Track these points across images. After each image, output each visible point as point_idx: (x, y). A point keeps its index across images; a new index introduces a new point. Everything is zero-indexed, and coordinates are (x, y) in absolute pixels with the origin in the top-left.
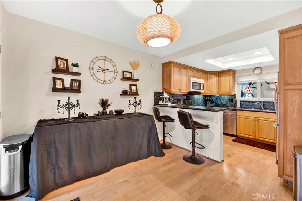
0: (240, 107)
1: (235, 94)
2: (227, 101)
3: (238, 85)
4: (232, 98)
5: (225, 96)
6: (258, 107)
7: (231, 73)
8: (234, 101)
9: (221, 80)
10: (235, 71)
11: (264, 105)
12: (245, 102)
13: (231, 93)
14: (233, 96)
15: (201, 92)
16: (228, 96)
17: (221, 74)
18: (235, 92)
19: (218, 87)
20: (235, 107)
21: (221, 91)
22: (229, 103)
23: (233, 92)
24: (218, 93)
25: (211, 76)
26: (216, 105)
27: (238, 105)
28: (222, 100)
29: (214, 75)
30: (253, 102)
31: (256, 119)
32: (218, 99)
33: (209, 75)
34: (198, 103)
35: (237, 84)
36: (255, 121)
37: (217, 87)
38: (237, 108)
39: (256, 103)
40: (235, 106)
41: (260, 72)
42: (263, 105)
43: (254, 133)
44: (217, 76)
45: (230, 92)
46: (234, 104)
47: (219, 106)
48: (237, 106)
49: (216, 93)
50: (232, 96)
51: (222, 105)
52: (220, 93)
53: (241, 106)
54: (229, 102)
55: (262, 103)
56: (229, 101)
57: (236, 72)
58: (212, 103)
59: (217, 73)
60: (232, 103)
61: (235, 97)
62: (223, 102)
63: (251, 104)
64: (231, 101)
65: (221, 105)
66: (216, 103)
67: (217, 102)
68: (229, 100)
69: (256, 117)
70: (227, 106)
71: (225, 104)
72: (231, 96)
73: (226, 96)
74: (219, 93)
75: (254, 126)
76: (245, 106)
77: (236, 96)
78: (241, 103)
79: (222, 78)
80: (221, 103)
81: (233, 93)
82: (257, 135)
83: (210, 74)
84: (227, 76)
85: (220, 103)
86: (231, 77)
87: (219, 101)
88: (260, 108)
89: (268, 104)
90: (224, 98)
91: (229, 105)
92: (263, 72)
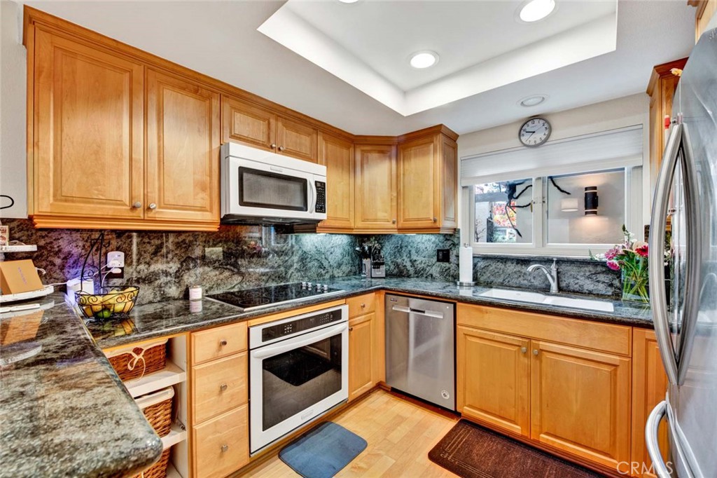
0: (472, 283)
1: (455, 229)
2: (430, 257)
3: (467, 191)
4: (447, 245)
5: (426, 237)
7: (439, 140)
8: (452, 258)
9: (404, 174)
10: (457, 136)
11: (558, 273)
13: (438, 225)
14: (451, 235)
15: (319, 221)
16: (433, 238)
17: (405, 149)
18: (455, 220)
19: (394, 204)
20: (456, 284)
21: (407, 217)
22: (438, 263)
23: (446, 219)
24: (395, 226)
25: (369, 155)
26: (395, 271)
27: (466, 275)
28: (413, 252)
29: (383, 152)
30: (517, 263)
31: (529, 346)
32: (401, 248)
34: (321, 266)
35: (463, 187)
36: (525, 354)
37: (391, 199)
38: (461, 285)
39: (531, 268)
40: (455, 278)
41: (544, 137)
42: (554, 274)
43: (523, 409)
45: (435, 221)
46: (453, 266)
47: (404, 276)
48: (461, 280)
49: (390, 225)
50: (447, 237)
51: (416, 273)
52: (402, 224)
53: (475, 278)
54: (435, 259)
55: (553, 267)
56: (438, 256)
57: (459, 142)
58: (377, 265)
59: (391, 145)
60: (448, 265)
61: (456, 242)
62: (419, 259)
63: (511, 268)
64: (442, 255)
65: (412, 271)
66: (397, 265)
67: (399, 261)
68: (438, 251)
69: (530, 339)
70: (432, 275)
71: (424, 269)
72: (445, 235)
73: (428, 237)
74: (400, 226)
75: (525, 381)
76: (492, 278)
77: (459, 238)
78: (475, 265)
79: (407, 166)
80: (413, 262)
81: (446, 225)
82: (535, 421)
84: (425, 154)
85: (408, 264)
86: (439, 159)
87: (404, 258)
88: (546, 290)
89: (573, 270)
90: (420, 245)
91: (435, 270)
92: (554, 135)
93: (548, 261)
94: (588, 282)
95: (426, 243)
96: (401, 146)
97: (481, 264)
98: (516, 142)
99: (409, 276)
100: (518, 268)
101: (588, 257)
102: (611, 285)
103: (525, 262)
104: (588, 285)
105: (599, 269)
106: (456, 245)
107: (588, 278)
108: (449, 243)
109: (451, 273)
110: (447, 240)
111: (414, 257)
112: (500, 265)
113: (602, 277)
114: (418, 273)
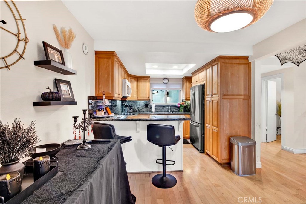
2: (143, 106)
4: (147, 103)
5: (141, 101)
6: (166, 110)
7: (149, 79)
8: (149, 106)
9: (140, 86)
12: (157, 107)
16: (144, 102)
17: (140, 80)
20: (151, 112)
21: (141, 96)
25: (132, 80)
27: (153, 110)
28: (138, 105)
29: (134, 79)
32: (134, 104)
37: (136, 92)
38: (153, 112)
39: (165, 108)
41: (167, 82)
42: (170, 108)
44: (136, 81)
45: (148, 98)
46: (149, 108)
47: (135, 112)
49: (136, 98)
51: (139, 110)
54: (144, 107)
59: (136, 78)
60: (147, 108)
62: (140, 107)
63: (162, 108)
64: (146, 106)
65: (137, 110)
66: (133, 109)
71: (141, 110)
72: (147, 101)
73: (142, 101)
76: (158, 110)
77: (150, 101)
79: (141, 84)
80: (138, 108)
83: (131, 78)
84: (146, 82)
85: (136, 109)
86: (149, 84)
87: (135, 107)
88: (168, 111)
89: (172, 107)
90: (140, 103)
91: (144, 110)
92: (169, 82)
93: (169, 106)
95: (142, 103)
96: (139, 79)
97: (156, 107)
98: (162, 82)
99: (137, 112)
101: (174, 105)
102: (178, 110)
103: (164, 106)
104: (175, 110)
105: (176, 107)
106: (150, 103)
107: (174, 108)
109: (149, 110)
111: (138, 107)
112: (159, 107)
113: (177, 109)
114: (139, 111)
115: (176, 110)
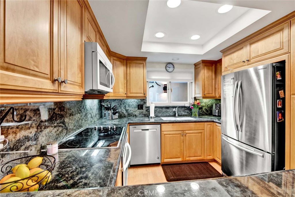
2: (135, 108)
4: (142, 103)
5: (133, 100)
6: (171, 114)
7: (145, 63)
8: (144, 108)
9: (130, 74)
12: (158, 109)
14: (143, 99)
16: (136, 100)
17: (130, 63)
20: (149, 117)
21: (131, 92)
22: (138, 110)
24: (125, 95)
25: (116, 62)
28: (127, 106)
29: (121, 62)
30: (166, 108)
32: (121, 104)
33: (113, 59)
35: (147, 82)
36: (182, 136)
37: (124, 84)
39: (174, 109)
40: (148, 115)
42: (177, 111)
44: (124, 65)
45: (144, 94)
46: (144, 111)
47: (122, 117)
51: (128, 115)
52: (128, 95)
53: (155, 115)
54: (137, 108)
55: (177, 109)
56: (138, 107)
58: (114, 113)
59: (124, 60)
60: (142, 110)
61: (145, 102)
62: (130, 109)
63: (164, 110)
64: (140, 107)
65: (126, 114)
67: (120, 110)
68: (138, 105)
70: (136, 115)
71: (132, 113)
72: (141, 99)
77: (146, 100)
80: (127, 111)
83: (115, 58)
84: (139, 67)
85: (125, 112)
86: (145, 70)
87: (123, 109)
88: (174, 116)
89: (180, 109)
90: (130, 103)
91: (137, 113)
94: (183, 112)
95: (133, 102)
96: (128, 62)
97: (156, 109)
99: (125, 117)
100: (166, 110)
101: (184, 105)
102: (188, 113)
103: (167, 108)
105: (186, 109)
106: (145, 103)
107: (183, 111)
108: (143, 102)
109: (144, 113)
110: (142, 101)
111: (127, 108)
112: (161, 109)
113: (186, 111)
114: (130, 115)
115: (186, 114)
